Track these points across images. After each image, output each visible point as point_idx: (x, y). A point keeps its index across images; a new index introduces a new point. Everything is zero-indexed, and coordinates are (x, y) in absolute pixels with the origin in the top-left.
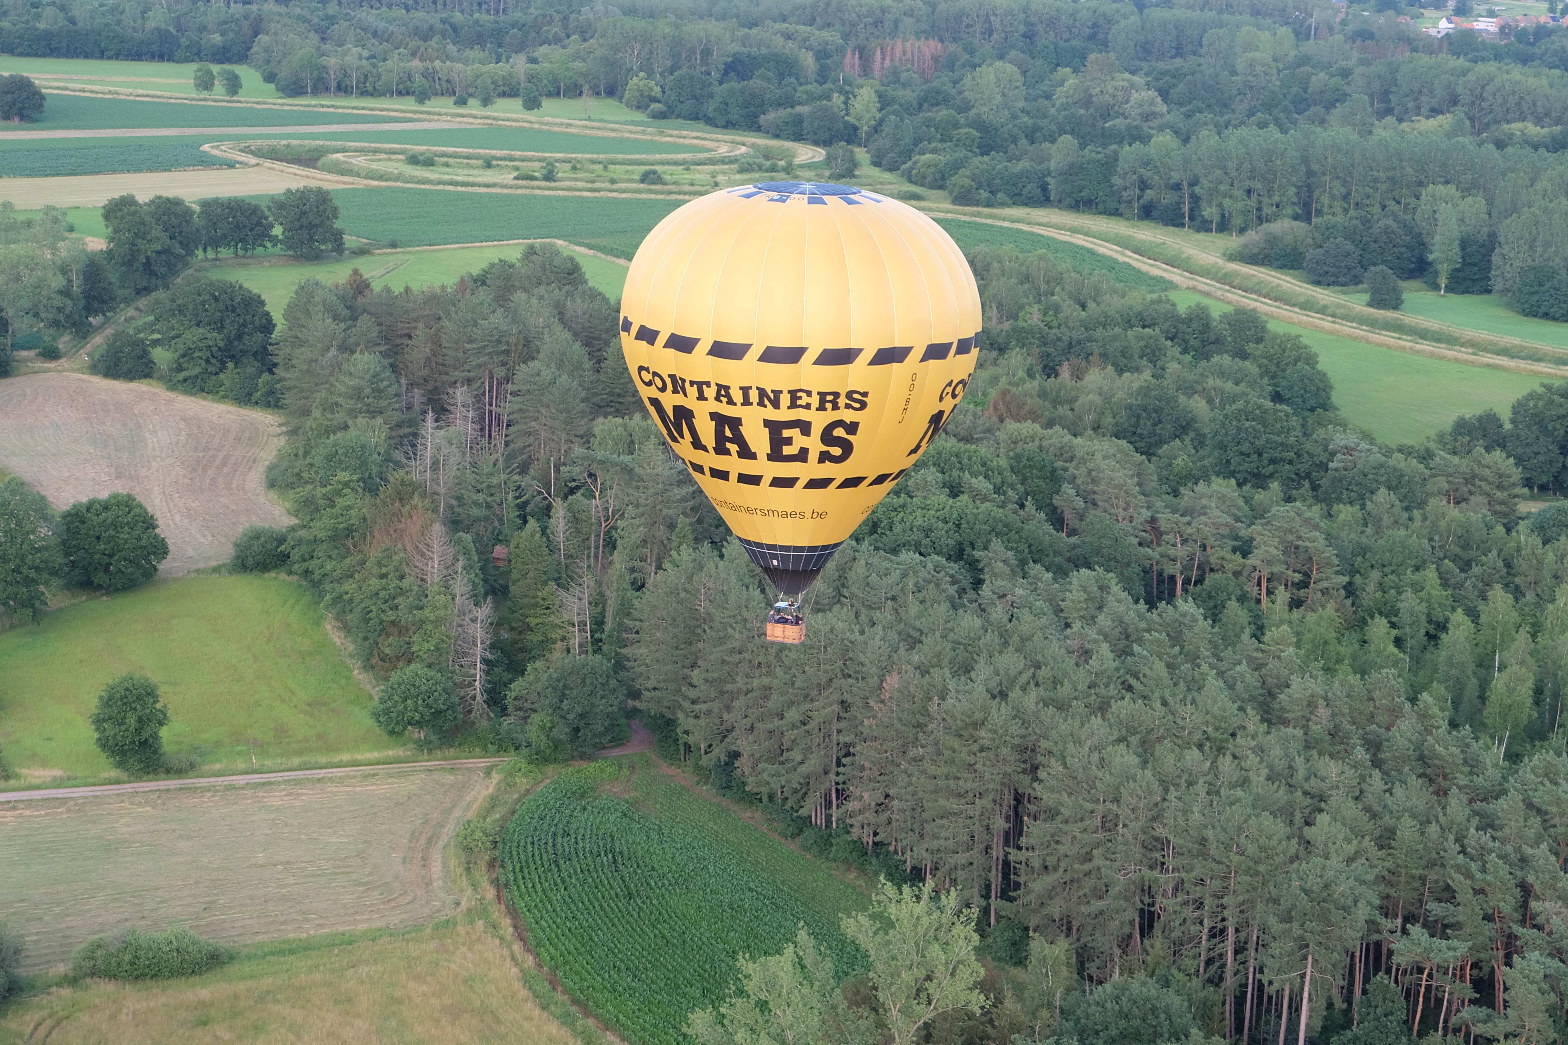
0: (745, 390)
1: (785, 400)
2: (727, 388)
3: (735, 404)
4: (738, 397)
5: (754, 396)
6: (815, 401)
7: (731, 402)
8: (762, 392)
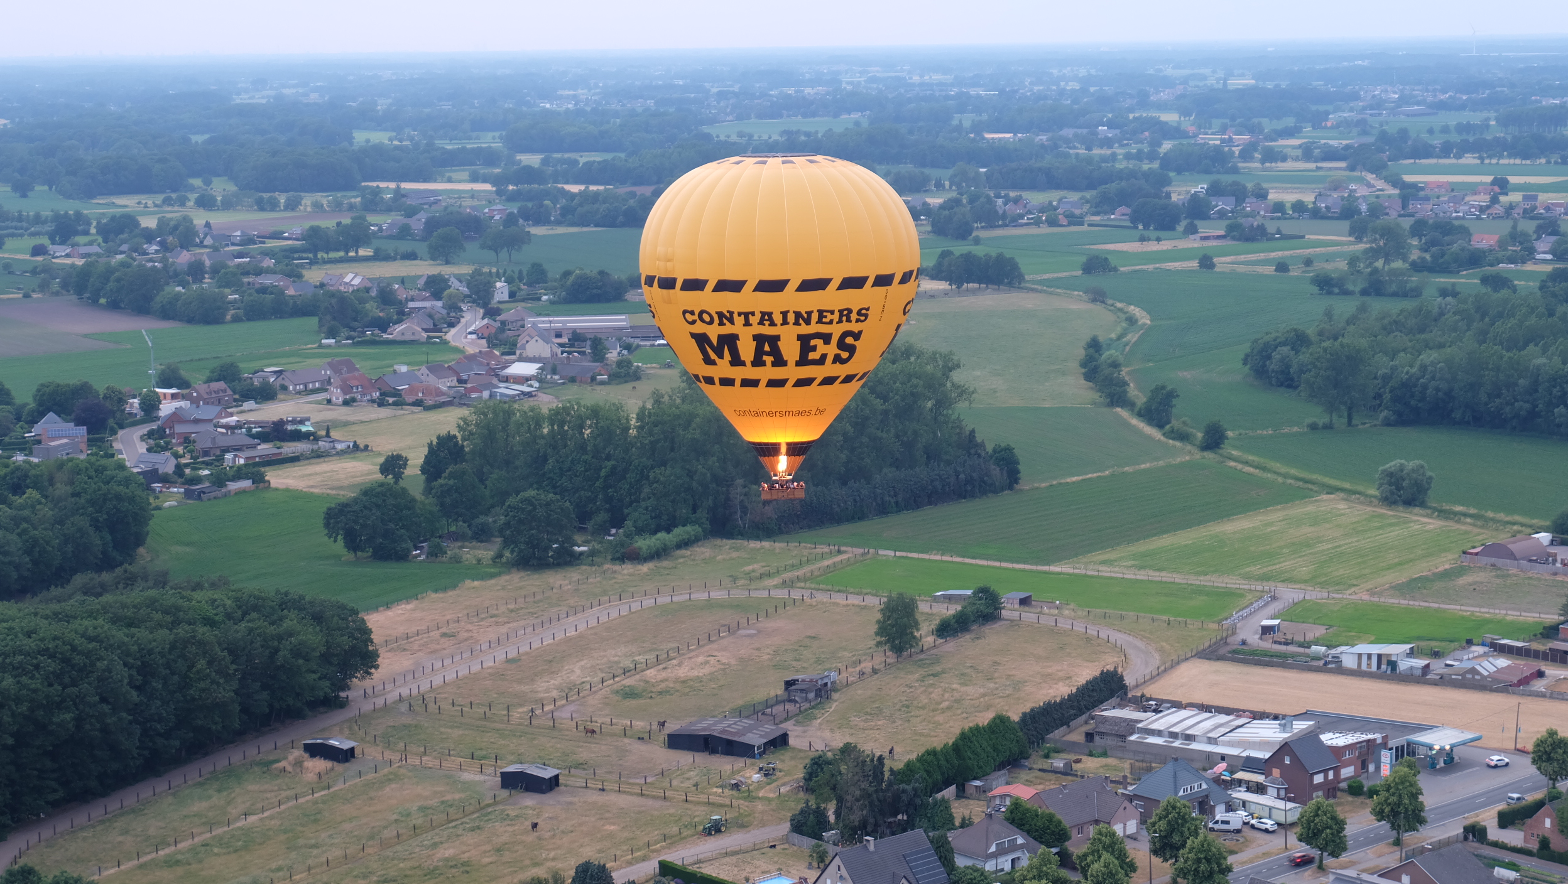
0: (785, 314)
1: (815, 317)
2: (770, 314)
3: (776, 325)
4: (778, 319)
5: (791, 318)
6: (836, 317)
7: (773, 324)
8: (798, 315)
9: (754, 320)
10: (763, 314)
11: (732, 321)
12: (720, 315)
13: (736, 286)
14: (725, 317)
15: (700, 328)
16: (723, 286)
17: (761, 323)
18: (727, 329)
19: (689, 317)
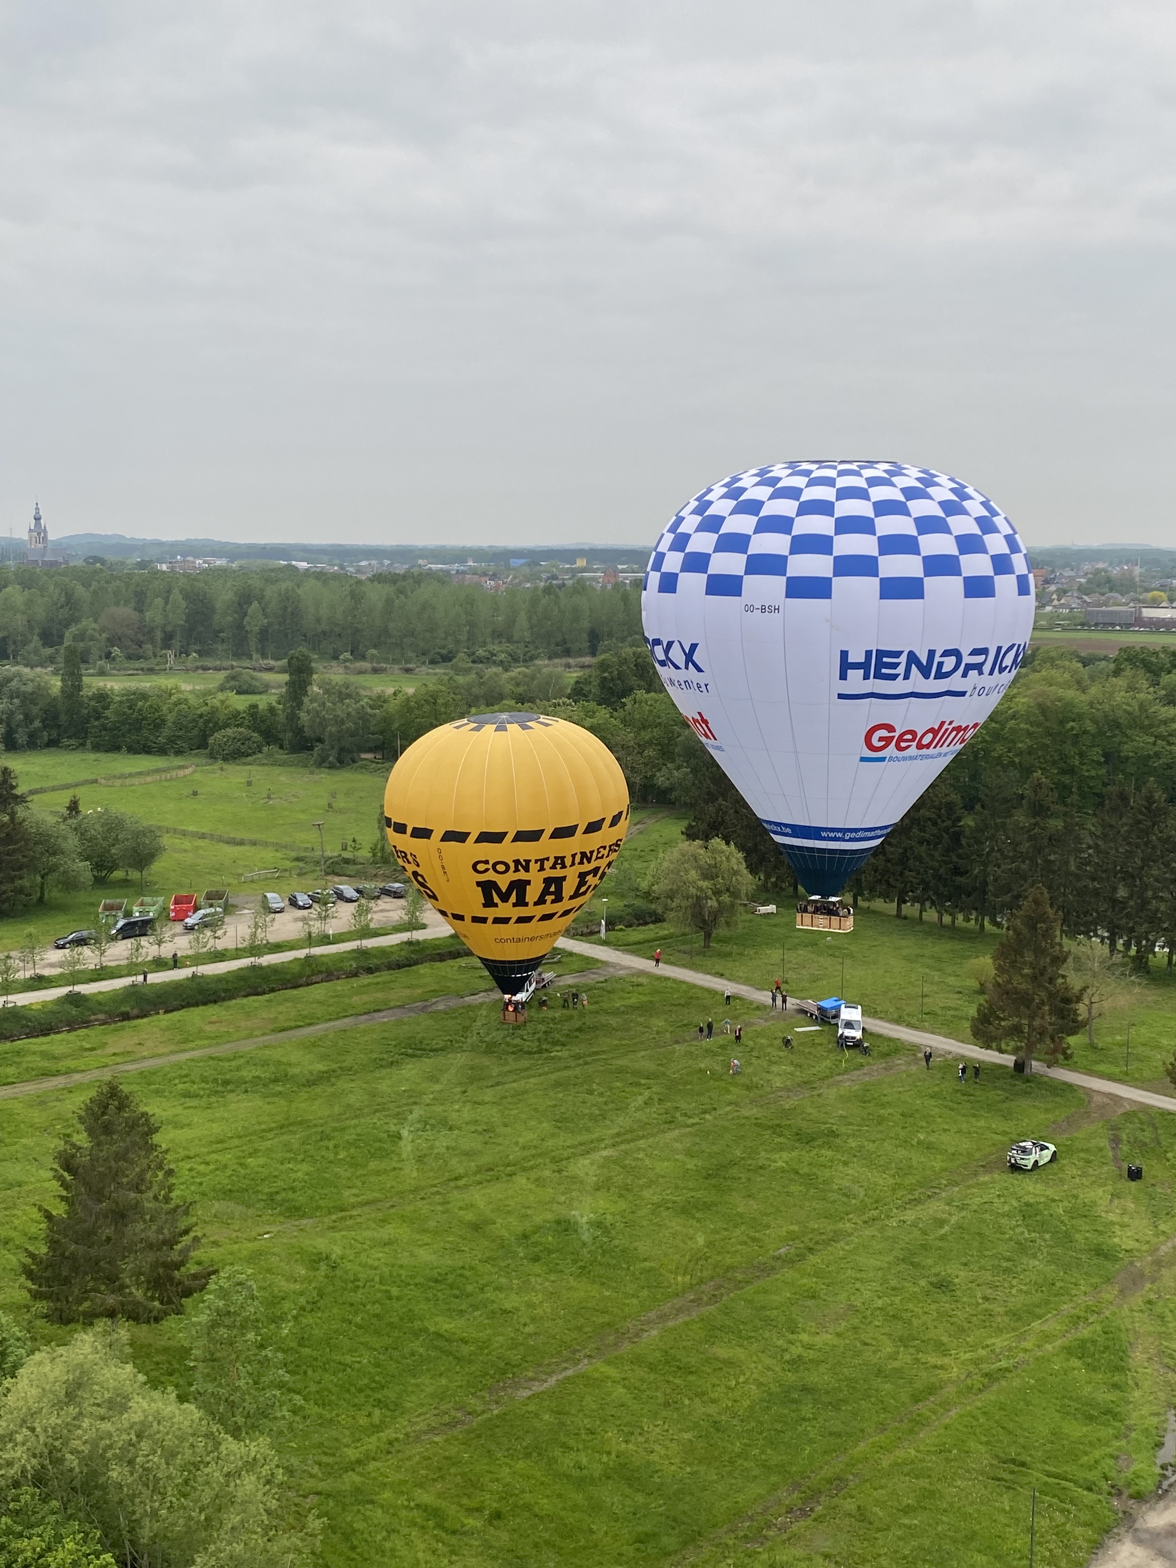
9: (547, 865)
10: (556, 858)
11: (527, 869)
12: (517, 862)
13: (534, 836)
14: (523, 865)
15: (491, 876)
16: (521, 836)
17: (553, 867)
18: (522, 875)
19: (481, 867)
